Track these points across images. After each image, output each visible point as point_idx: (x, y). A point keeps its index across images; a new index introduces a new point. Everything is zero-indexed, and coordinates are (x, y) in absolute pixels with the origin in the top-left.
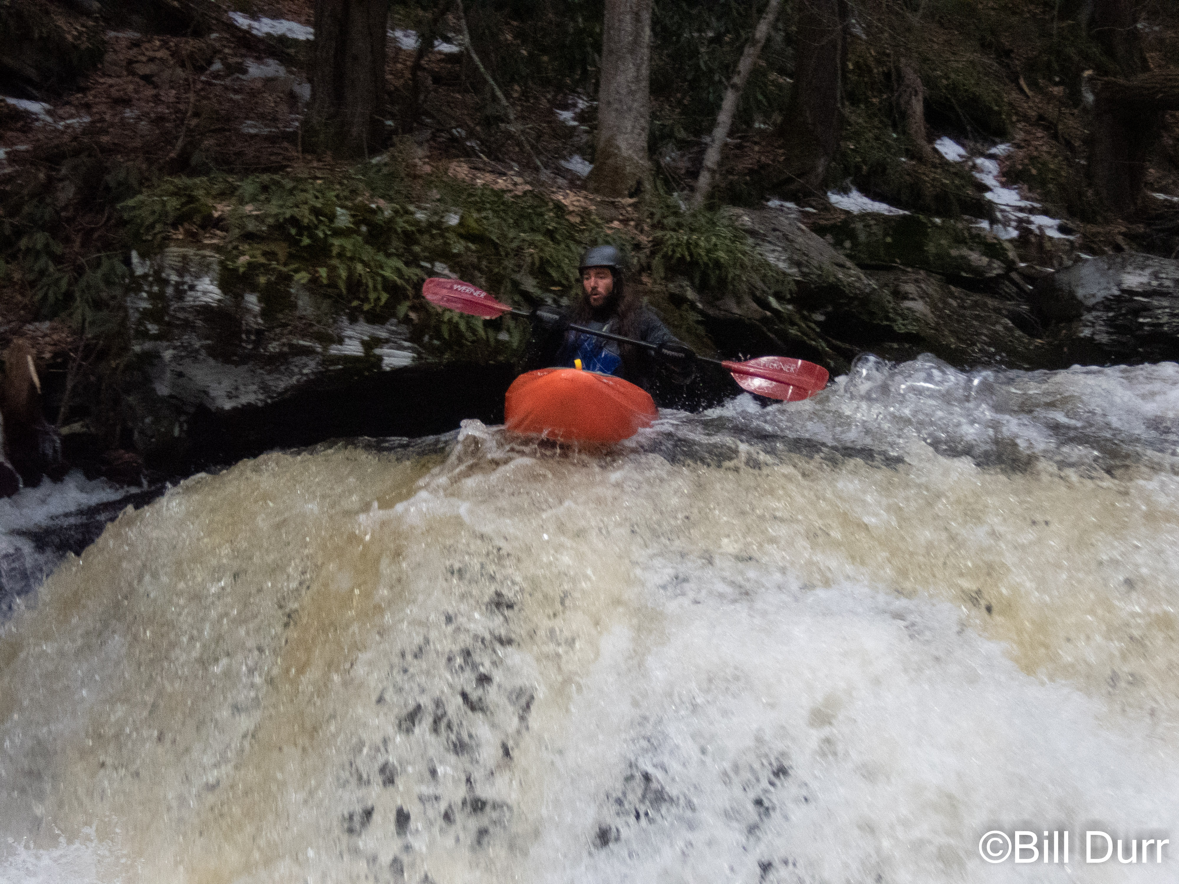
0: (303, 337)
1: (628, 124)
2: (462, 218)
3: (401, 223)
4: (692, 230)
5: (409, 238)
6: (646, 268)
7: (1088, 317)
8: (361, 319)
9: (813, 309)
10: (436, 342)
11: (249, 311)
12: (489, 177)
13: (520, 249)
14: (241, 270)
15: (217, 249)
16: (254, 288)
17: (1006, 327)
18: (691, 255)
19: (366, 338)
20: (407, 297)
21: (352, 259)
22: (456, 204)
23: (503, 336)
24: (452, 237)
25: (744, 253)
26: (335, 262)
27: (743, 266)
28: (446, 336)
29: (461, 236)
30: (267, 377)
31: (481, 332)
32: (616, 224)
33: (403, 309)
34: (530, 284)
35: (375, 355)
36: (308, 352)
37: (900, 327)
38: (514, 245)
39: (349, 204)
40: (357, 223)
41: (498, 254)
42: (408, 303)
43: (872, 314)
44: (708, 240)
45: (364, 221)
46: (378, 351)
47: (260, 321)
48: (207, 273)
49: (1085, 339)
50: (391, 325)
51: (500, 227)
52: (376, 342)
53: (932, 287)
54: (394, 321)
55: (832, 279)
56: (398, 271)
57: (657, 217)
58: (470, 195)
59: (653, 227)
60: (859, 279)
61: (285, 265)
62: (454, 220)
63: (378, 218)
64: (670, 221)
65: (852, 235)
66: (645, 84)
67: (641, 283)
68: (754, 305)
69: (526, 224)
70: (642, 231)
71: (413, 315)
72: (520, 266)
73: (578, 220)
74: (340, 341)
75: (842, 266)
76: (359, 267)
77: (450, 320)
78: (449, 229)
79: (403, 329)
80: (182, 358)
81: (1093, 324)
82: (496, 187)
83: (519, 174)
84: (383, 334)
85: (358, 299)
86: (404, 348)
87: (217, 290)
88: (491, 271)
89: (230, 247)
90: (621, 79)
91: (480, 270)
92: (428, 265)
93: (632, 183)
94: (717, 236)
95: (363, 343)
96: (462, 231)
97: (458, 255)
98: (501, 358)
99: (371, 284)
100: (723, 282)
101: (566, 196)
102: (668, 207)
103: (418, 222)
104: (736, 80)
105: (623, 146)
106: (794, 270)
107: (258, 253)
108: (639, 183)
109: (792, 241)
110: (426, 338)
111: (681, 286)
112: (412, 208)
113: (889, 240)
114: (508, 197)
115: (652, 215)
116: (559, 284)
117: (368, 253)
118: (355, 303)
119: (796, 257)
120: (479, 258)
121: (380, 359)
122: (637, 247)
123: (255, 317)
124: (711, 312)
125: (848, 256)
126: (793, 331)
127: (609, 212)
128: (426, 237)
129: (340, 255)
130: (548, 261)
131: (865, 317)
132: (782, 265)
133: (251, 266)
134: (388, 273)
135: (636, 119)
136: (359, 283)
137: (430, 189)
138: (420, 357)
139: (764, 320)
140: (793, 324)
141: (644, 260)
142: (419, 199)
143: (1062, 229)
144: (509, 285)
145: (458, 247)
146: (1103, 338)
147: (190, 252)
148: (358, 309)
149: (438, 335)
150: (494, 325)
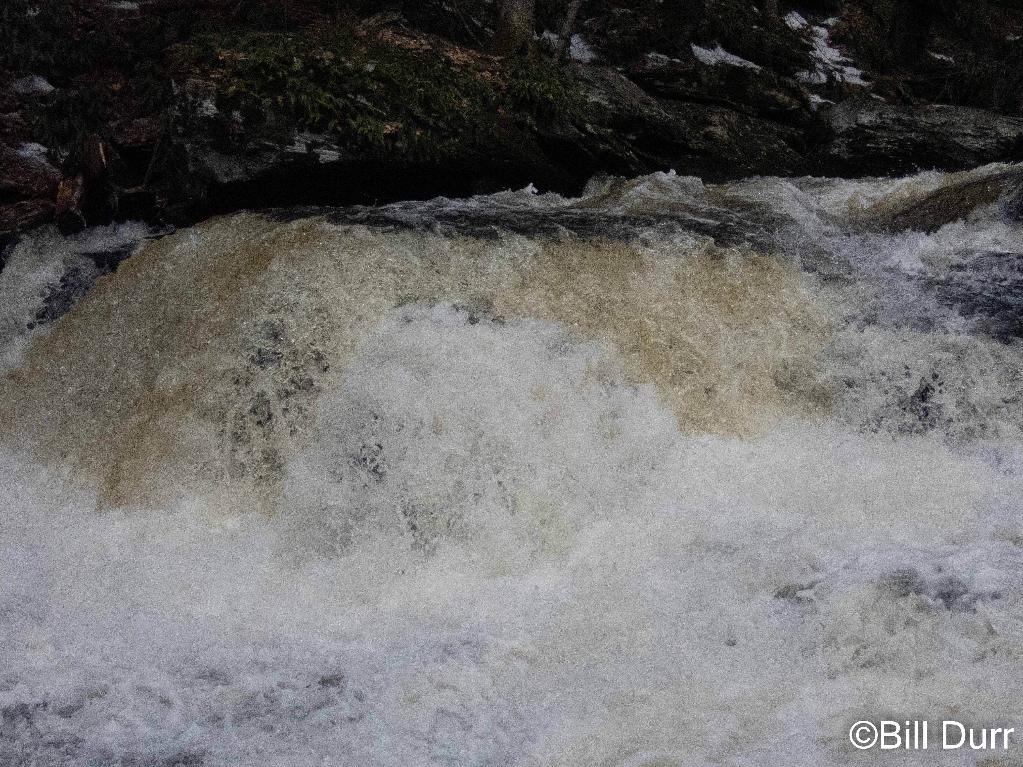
0: (268, 139)
1: (519, 5)
2: (376, 67)
3: (335, 69)
4: (535, 80)
6: (501, 103)
7: (837, 141)
8: (305, 130)
9: (628, 131)
10: (354, 147)
11: (236, 122)
12: (405, 40)
13: (414, 88)
14: (229, 96)
15: (217, 81)
16: (238, 108)
17: (781, 146)
18: (531, 96)
19: (309, 142)
20: (336, 117)
22: (375, 57)
23: (398, 144)
24: (368, 80)
28: (360, 142)
29: (376, 79)
30: (248, 164)
31: (383, 142)
32: (487, 74)
33: (331, 125)
34: (418, 111)
35: (314, 153)
36: (272, 149)
37: (693, 144)
38: (409, 86)
39: (303, 55)
40: (306, 68)
41: (399, 91)
43: (671, 136)
44: (543, 86)
45: (311, 67)
46: (316, 151)
47: (242, 128)
48: (209, 96)
50: (325, 134)
51: (402, 74)
52: (316, 145)
53: (735, 117)
54: (327, 132)
55: (640, 113)
56: (330, 99)
57: (514, 70)
58: (387, 52)
59: (512, 76)
60: (660, 113)
61: (259, 93)
62: (370, 68)
67: (497, 112)
68: (574, 129)
69: (421, 72)
70: (504, 79)
71: (340, 129)
72: (412, 100)
73: (459, 70)
74: (292, 143)
75: (648, 104)
77: (362, 133)
78: (366, 74)
79: (333, 137)
80: (197, 149)
81: (840, 146)
82: (407, 47)
83: (426, 38)
84: (320, 140)
85: (303, 117)
86: (333, 150)
87: (216, 108)
88: (393, 102)
89: (224, 80)
91: (387, 101)
92: (353, 97)
95: (307, 145)
96: (376, 75)
97: (372, 91)
98: (397, 158)
99: (310, 109)
100: (552, 114)
101: (455, 54)
103: (346, 69)
105: (515, 20)
106: (613, 106)
107: (242, 85)
109: (613, 87)
110: (348, 144)
111: (524, 116)
112: (344, 59)
114: (413, 53)
116: (436, 112)
117: (311, 87)
118: (301, 120)
119: (614, 98)
120: (387, 94)
121: (318, 155)
122: (498, 89)
123: (239, 126)
124: (542, 133)
126: (604, 147)
127: (483, 65)
128: (352, 78)
129: (293, 88)
130: (431, 98)
131: (667, 138)
132: (604, 103)
133: (236, 93)
134: (322, 102)
136: (303, 106)
137: (362, 47)
138: (344, 156)
139: (580, 139)
140: (606, 141)
141: (500, 98)
142: (352, 53)
143: (863, 77)
144: (404, 111)
145: (372, 86)
146: (845, 155)
147: (200, 82)
148: (303, 123)
149: (355, 142)
150: (392, 137)
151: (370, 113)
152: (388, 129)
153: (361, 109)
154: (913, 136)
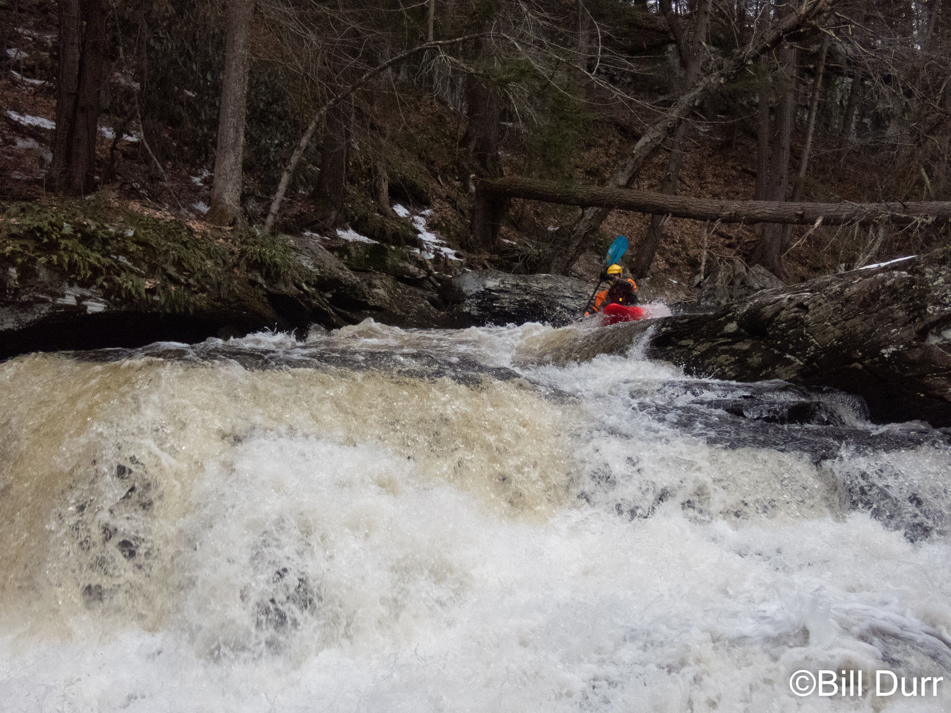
0: (42, 293)
1: (230, 187)
2: (135, 232)
3: (100, 233)
4: (262, 246)
5: (105, 242)
6: (236, 265)
7: (468, 301)
8: (75, 285)
9: (326, 291)
10: (118, 299)
11: (11, 277)
12: (151, 211)
13: (167, 251)
14: (7, 254)
16: (14, 265)
17: (426, 305)
18: (261, 259)
19: (78, 295)
20: (102, 274)
21: (72, 251)
22: (132, 224)
23: (156, 298)
24: (129, 243)
25: (290, 260)
26: (62, 253)
27: (289, 267)
28: (124, 296)
29: (134, 242)
30: (20, 315)
31: (145, 296)
32: (221, 240)
33: (100, 280)
34: (172, 270)
35: (83, 305)
36: (44, 301)
37: (371, 302)
38: (165, 248)
39: (71, 221)
40: (75, 232)
41: (155, 253)
42: (103, 277)
43: (356, 295)
44: (271, 252)
45: (80, 231)
46: (84, 303)
47: (17, 283)
49: (466, 313)
50: (93, 289)
51: (157, 239)
52: (84, 298)
53: (389, 282)
54: (95, 287)
55: (336, 276)
56: (98, 259)
57: (243, 238)
58: (140, 220)
59: (242, 243)
60: (351, 276)
61: (33, 253)
62: (130, 233)
63: (88, 230)
64: (251, 240)
65: (348, 252)
66: (240, 166)
67: (233, 272)
68: (294, 287)
69: (171, 238)
70: (235, 245)
71: (105, 284)
72: (167, 261)
73: (200, 237)
74: (63, 296)
75: (342, 269)
76: (76, 256)
77: (126, 288)
78: (128, 238)
79: (100, 291)
81: (470, 306)
82: (155, 217)
83: (168, 210)
84: (88, 294)
85: (74, 273)
86: (99, 302)
88: (150, 262)
90: (226, 162)
91: (144, 261)
92: (115, 257)
93: (231, 218)
94: (276, 250)
95: (76, 298)
96: (135, 239)
97: (132, 252)
98: (154, 310)
99: (82, 267)
100: (278, 274)
101: (193, 224)
102: (250, 233)
103: (110, 234)
104: (289, 167)
105: (227, 199)
106: (316, 270)
107: (17, 245)
108: (235, 219)
109: (316, 255)
110: (113, 297)
111: (255, 276)
112: (107, 225)
113: (367, 256)
114: (161, 222)
115: (241, 236)
116: (188, 271)
117: (81, 248)
118: (73, 276)
119: (318, 263)
120: (144, 255)
121: (86, 307)
122: (232, 253)
123: (14, 280)
124: (270, 290)
125: (346, 264)
126: (315, 302)
127: (217, 234)
128: (115, 241)
129: (65, 249)
130: (183, 259)
131: (353, 296)
132: (310, 267)
133: (13, 252)
134: (92, 260)
135: (234, 185)
136: (76, 264)
137: (118, 215)
138: (108, 307)
139: (299, 296)
140: (315, 298)
141: (235, 261)
142: (111, 220)
143: (457, 255)
144: (160, 270)
145: (132, 248)
146: (475, 313)
148: (75, 279)
149: (119, 295)
150: (151, 291)
151: (132, 271)
152: (148, 284)
153: (123, 268)
154: (527, 297)
